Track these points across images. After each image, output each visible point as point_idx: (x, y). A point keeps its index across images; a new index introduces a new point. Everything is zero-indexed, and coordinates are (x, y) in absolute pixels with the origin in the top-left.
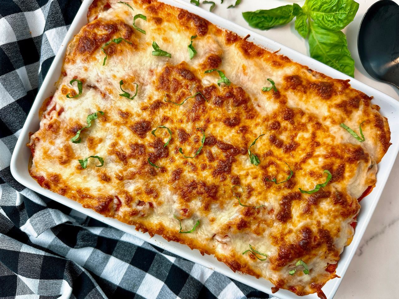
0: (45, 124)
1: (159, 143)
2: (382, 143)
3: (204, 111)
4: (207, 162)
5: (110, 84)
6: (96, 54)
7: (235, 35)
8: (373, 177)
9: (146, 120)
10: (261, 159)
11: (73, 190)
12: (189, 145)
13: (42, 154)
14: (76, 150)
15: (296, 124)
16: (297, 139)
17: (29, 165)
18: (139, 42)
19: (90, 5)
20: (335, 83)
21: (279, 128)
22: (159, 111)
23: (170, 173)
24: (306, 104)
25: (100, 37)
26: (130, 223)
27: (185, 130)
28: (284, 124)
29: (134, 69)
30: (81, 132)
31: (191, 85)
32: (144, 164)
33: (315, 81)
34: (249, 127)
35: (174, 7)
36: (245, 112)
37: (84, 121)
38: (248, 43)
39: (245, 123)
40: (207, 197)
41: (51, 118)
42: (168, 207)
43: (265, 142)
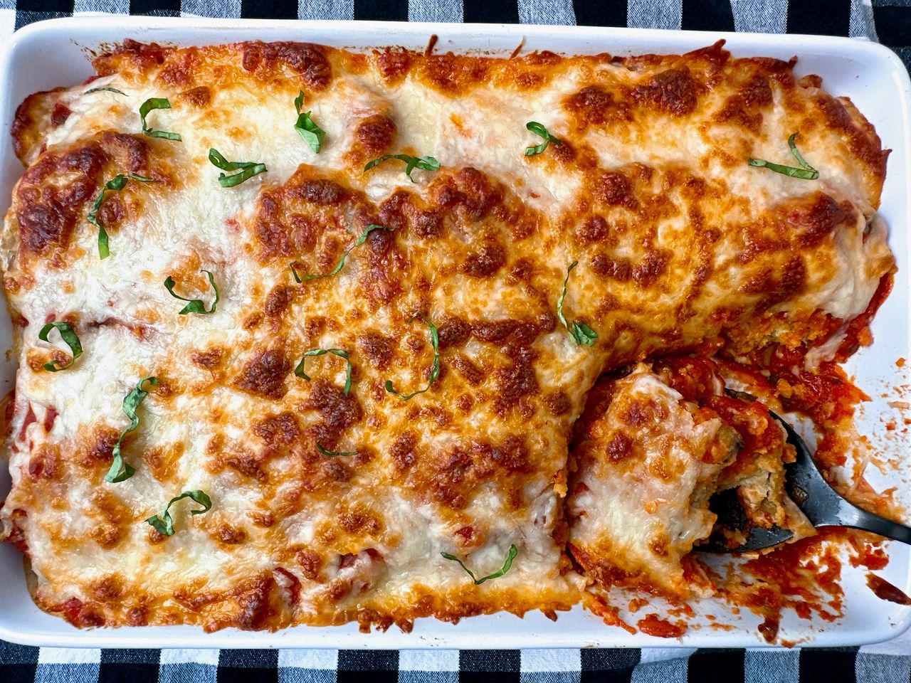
0: (21, 468)
1: (327, 392)
2: (865, 158)
3: (403, 265)
4: (469, 389)
5: (144, 298)
6: (76, 240)
7: (401, 51)
8: (882, 252)
9: (269, 348)
10: (594, 325)
11: (163, 599)
12: (404, 365)
13: (49, 545)
14: (131, 497)
15: (643, 205)
16: (661, 242)
17: (28, 584)
18: (172, 165)
19: (10, 123)
20: (689, 64)
21: (608, 231)
22: (291, 312)
23: (386, 456)
24: (643, 146)
25: (68, 192)
26: (340, 620)
27: (378, 332)
28: (614, 216)
29: (187, 236)
30: (121, 448)
31: (342, 214)
32: (310, 461)
33: (642, 81)
34: (534, 258)
35: (224, 47)
36: (507, 226)
37: (116, 417)
38: (440, 59)
39: (519, 251)
40: (508, 475)
41: (32, 446)
42: (417, 539)
43: (587, 282)
